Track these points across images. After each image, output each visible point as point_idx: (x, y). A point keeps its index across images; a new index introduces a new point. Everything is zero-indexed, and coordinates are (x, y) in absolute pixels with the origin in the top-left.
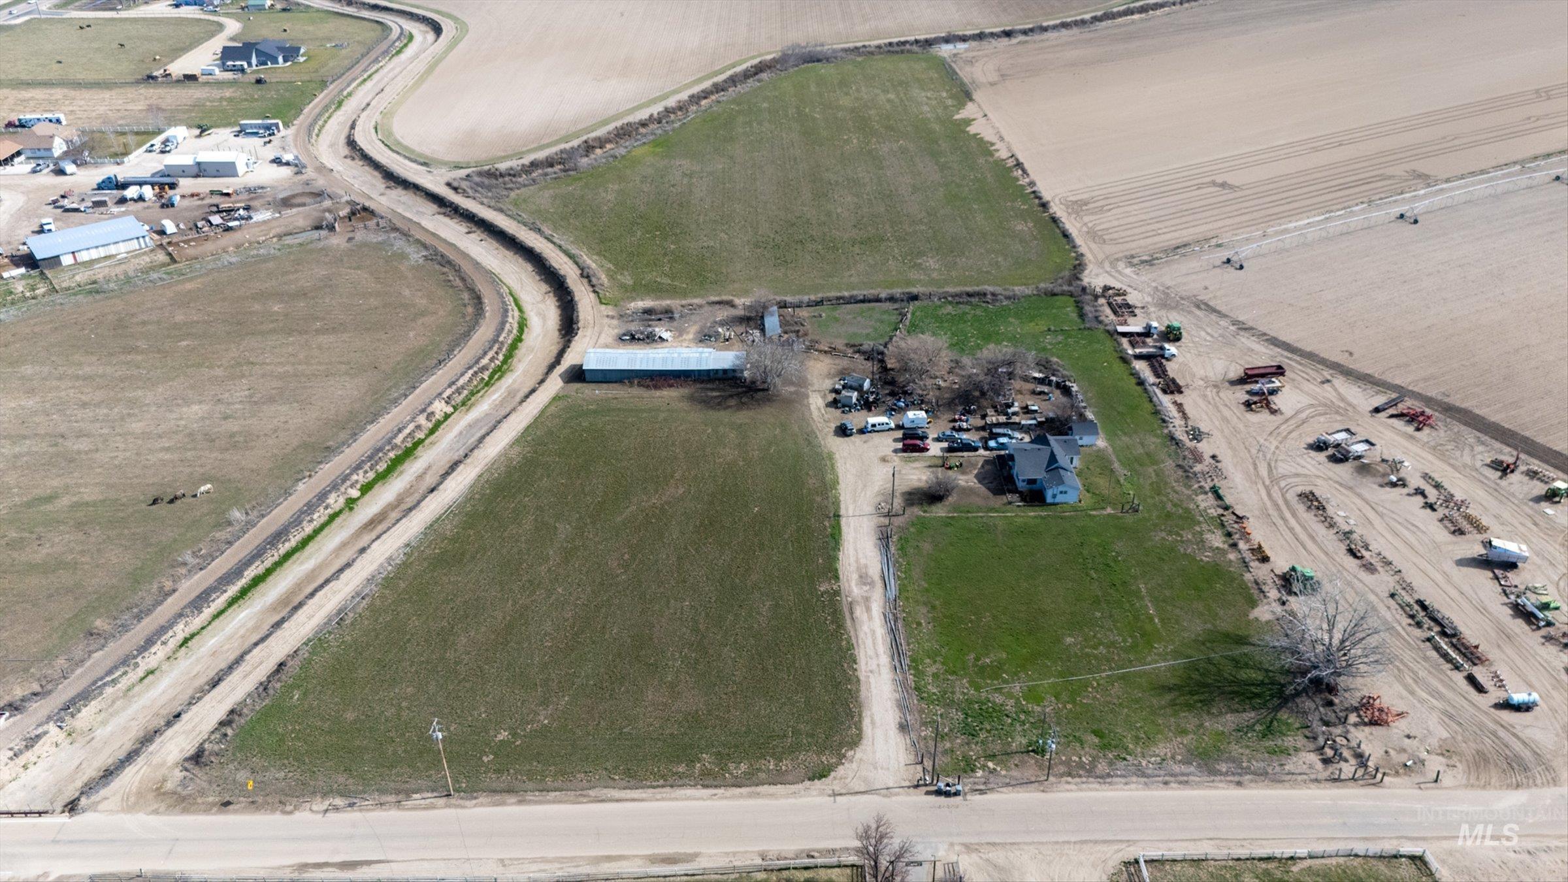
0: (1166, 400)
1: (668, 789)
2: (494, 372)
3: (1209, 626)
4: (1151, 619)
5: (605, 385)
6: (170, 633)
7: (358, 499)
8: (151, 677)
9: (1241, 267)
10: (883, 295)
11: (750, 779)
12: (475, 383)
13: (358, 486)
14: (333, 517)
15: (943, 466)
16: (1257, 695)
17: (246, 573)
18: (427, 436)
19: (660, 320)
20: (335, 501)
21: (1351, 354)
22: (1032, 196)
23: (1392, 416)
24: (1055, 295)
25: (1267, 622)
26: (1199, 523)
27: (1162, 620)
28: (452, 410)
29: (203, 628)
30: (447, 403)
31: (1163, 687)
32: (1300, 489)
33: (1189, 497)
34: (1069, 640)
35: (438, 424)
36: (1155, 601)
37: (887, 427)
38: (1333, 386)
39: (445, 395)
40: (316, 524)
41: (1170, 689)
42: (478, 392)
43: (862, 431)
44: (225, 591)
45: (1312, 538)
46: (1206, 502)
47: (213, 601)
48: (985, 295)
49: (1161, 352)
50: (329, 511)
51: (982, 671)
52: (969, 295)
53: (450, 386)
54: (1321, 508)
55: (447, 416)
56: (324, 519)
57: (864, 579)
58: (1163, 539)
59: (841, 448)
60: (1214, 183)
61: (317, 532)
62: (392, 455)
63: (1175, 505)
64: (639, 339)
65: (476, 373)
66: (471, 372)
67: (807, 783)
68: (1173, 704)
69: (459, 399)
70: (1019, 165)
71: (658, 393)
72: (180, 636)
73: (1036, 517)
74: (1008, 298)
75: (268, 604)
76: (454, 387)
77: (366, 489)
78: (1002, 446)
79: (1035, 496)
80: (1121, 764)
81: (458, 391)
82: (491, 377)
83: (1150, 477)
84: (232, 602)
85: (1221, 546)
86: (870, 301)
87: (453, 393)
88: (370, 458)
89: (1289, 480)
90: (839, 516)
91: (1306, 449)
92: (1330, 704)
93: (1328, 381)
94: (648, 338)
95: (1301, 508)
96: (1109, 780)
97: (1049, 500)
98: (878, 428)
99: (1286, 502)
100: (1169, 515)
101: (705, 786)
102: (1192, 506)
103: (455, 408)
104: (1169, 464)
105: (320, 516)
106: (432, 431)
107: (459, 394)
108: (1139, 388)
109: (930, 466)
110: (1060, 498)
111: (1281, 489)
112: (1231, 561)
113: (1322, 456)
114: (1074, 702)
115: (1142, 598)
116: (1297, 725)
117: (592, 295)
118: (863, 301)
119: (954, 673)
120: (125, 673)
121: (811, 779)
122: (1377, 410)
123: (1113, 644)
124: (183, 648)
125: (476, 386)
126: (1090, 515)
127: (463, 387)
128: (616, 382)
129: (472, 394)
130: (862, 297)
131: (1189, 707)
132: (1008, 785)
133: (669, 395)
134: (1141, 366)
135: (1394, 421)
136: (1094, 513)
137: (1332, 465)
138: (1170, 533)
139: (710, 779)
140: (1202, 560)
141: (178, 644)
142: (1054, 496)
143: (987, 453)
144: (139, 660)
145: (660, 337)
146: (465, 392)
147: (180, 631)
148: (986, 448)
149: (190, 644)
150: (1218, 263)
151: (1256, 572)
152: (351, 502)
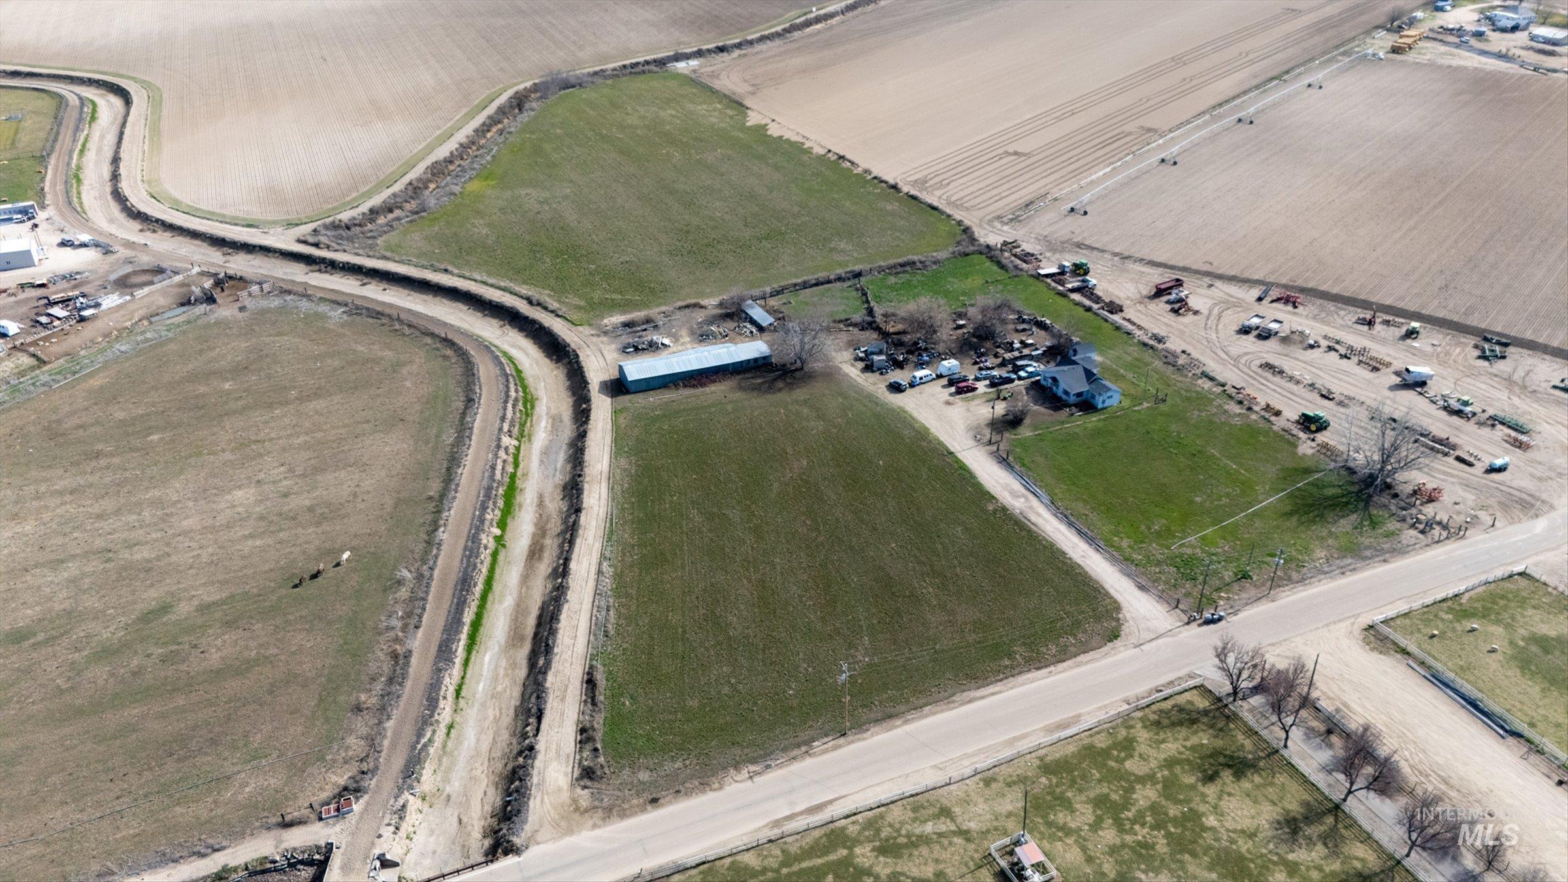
0: (1116, 318)
1: (1011, 679)
2: (525, 402)
3: (1278, 466)
4: (1238, 471)
5: (651, 392)
6: (444, 688)
7: (502, 535)
8: (453, 731)
9: (1085, 213)
10: (832, 277)
11: (1063, 656)
12: (518, 414)
13: (496, 525)
14: (495, 555)
15: (998, 398)
16: (1347, 503)
17: (464, 620)
18: (516, 469)
19: (645, 330)
20: (488, 541)
21: (1211, 263)
22: (876, 181)
23: (1272, 301)
24: (967, 255)
25: (1313, 455)
26: (1214, 400)
27: (1246, 470)
28: (516, 443)
29: (463, 678)
30: (511, 437)
31: (1285, 514)
32: (1258, 363)
33: (1191, 383)
34: (1198, 499)
35: (516, 457)
36: (1229, 458)
37: (930, 378)
38: (1217, 288)
39: (505, 430)
40: (487, 565)
41: (1291, 514)
42: (525, 422)
43: (912, 385)
44: (459, 640)
45: (1292, 393)
46: (1206, 385)
47: (456, 651)
48: (914, 263)
49: (1085, 284)
50: (489, 551)
51: (1158, 534)
52: (902, 265)
53: (504, 421)
54: (1281, 372)
56: (490, 559)
57: (1015, 495)
58: (1199, 415)
59: (906, 401)
60: (1008, 154)
61: (492, 570)
62: (502, 491)
63: (1187, 391)
64: (643, 349)
65: (513, 406)
66: (510, 406)
67: (1110, 645)
68: (1301, 523)
69: (516, 431)
70: (842, 157)
71: (707, 389)
72: (452, 689)
73: (1099, 421)
74: (935, 263)
75: (503, 642)
76: (507, 421)
77: (502, 525)
78: (1031, 375)
79: (1086, 405)
80: (1305, 570)
81: (512, 425)
82: (526, 409)
83: (1153, 375)
84: (470, 648)
85: (1240, 411)
86: (822, 284)
87: (510, 427)
88: (488, 497)
89: (1245, 358)
90: (952, 453)
91: (1237, 334)
92: (1396, 496)
93: (1212, 285)
94: (651, 346)
95: (1269, 375)
96: (1307, 582)
97: (1100, 406)
98: (925, 380)
99: (1256, 373)
100: (1189, 399)
101: (1038, 669)
102: (1198, 389)
104: (1158, 364)
105: (485, 557)
106: (516, 465)
107: (514, 427)
108: (1089, 314)
109: (988, 401)
110: (1108, 403)
111: (1245, 365)
112: (1255, 421)
113: (1251, 338)
114: (1239, 539)
115: (1220, 459)
116: (1387, 516)
117: (558, 319)
118: (816, 285)
119: (1142, 542)
120: (434, 732)
121: (1110, 641)
122: (1260, 299)
123: (1228, 494)
124: (460, 699)
125: (521, 419)
126: (1135, 411)
127: (513, 421)
128: (660, 388)
129: (523, 425)
130: (814, 282)
131: (1313, 522)
132: (1247, 604)
133: (717, 390)
134: (1076, 297)
135: (1274, 305)
136: (1136, 408)
137: (1261, 342)
138: (1200, 411)
139: (1036, 661)
140: (1236, 424)
141: (454, 696)
142: (1104, 402)
143: (1021, 382)
144: (436, 717)
145: (662, 344)
146: (517, 425)
147: (449, 683)
148: (1020, 378)
149: (463, 694)
150: (1066, 213)
151: (1279, 423)
152: (499, 539)
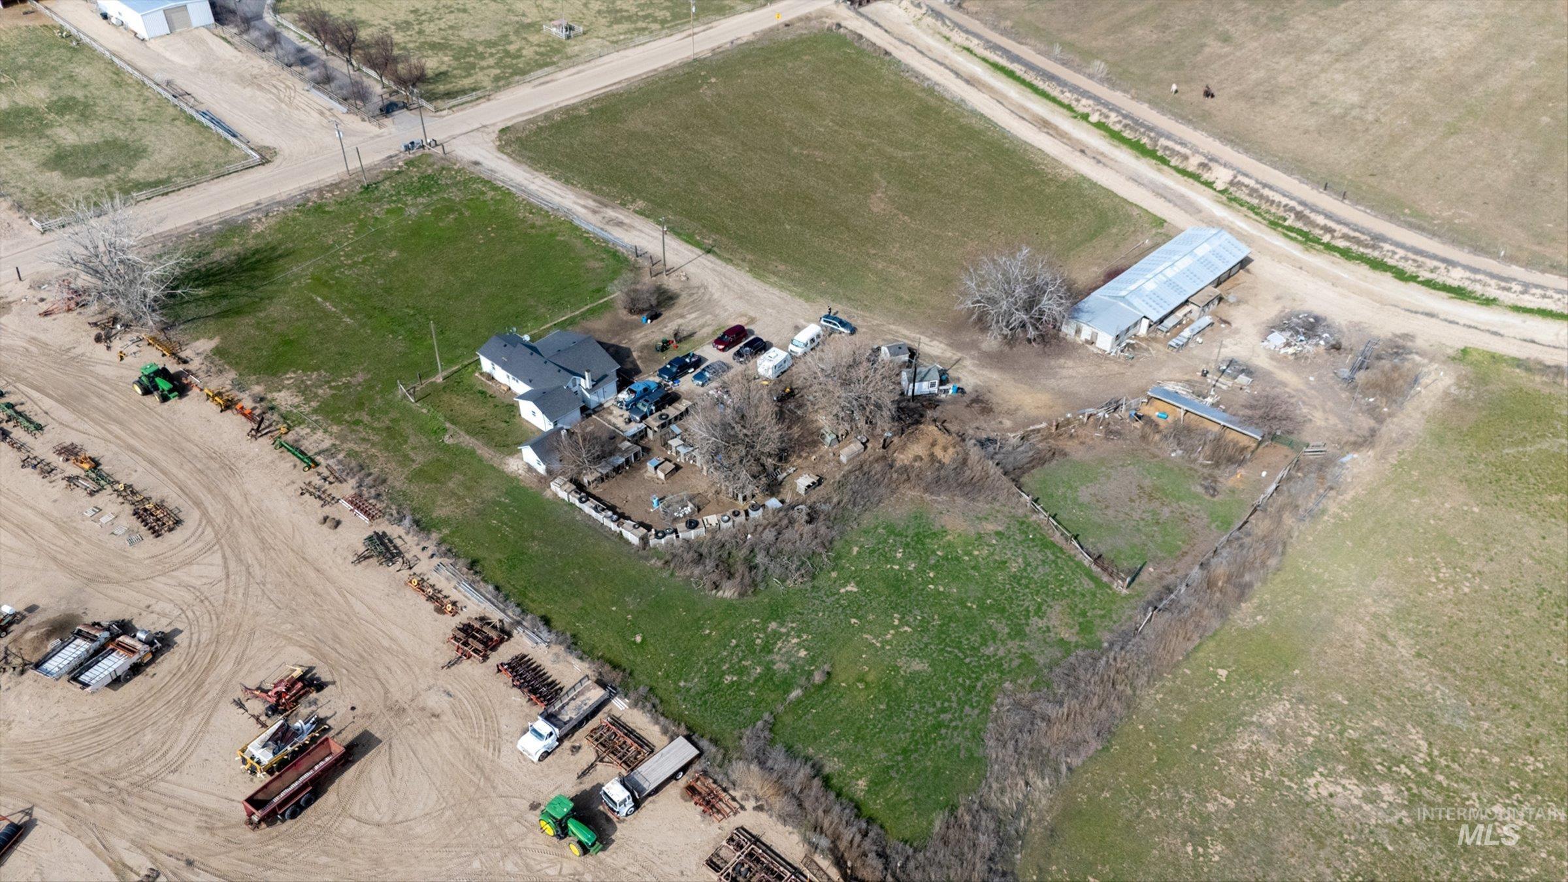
2: (1305, 235)
3: (262, 315)
4: (325, 299)
7: (1089, 122)
12: (1273, 210)
13: (1103, 120)
14: (1069, 108)
15: (676, 340)
18: (1176, 169)
20: (1083, 106)
25: (198, 339)
26: (315, 411)
27: (313, 301)
28: (1220, 185)
29: (975, 55)
30: (1232, 183)
32: (177, 536)
33: (344, 439)
34: (394, 254)
35: (1196, 177)
36: (326, 315)
39: (1240, 178)
40: (1061, 97)
41: (280, 256)
42: (1257, 214)
44: (1002, 58)
46: (315, 440)
50: (1074, 104)
51: (451, 210)
53: (1257, 182)
54: (142, 514)
55: (1209, 184)
56: (1066, 102)
58: (353, 376)
61: (1054, 100)
62: (1145, 140)
63: (357, 422)
65: (1292, 209)
68: (274, 249)
69: (1242, 195)
76: (1258, 186)
77: (1100, 125)
80: (301, 202)
81: (1253, 192)
82: (1290, 229)
83: (414, 448)
84: (993, 65)
85: (276, 395)
87: (1247, 186)
88: (1136, 121)
89: (200, 545)
90: (709, 252)
91: (177, 632)
95: (174, 499)
99: (198, 504)
100: (360, 405)
102: (335, 429)
103: (1222, 192)
104: (398, 479)
105: (1067, 97)
106: (1184, 172)
107: (1250, 195)
109: (691, 335)
111: (210, 522)
112: (258, 385)
113: (147, 625)
114: (360, 220)
115: (344, 311)
119: (470, 200)
121: (508, 127)
123: (350, 267)
124: (962, 50)
125: (1268, 212)
127: (1261, 197)
129: (1252, 208)
131: (256, 252)
138: (347, 386)
140: (294, 372)
141: (965, 46)
146: (1255, 202)
149: (965, 52)
151: (224, 381)
152: (1085, 117)
